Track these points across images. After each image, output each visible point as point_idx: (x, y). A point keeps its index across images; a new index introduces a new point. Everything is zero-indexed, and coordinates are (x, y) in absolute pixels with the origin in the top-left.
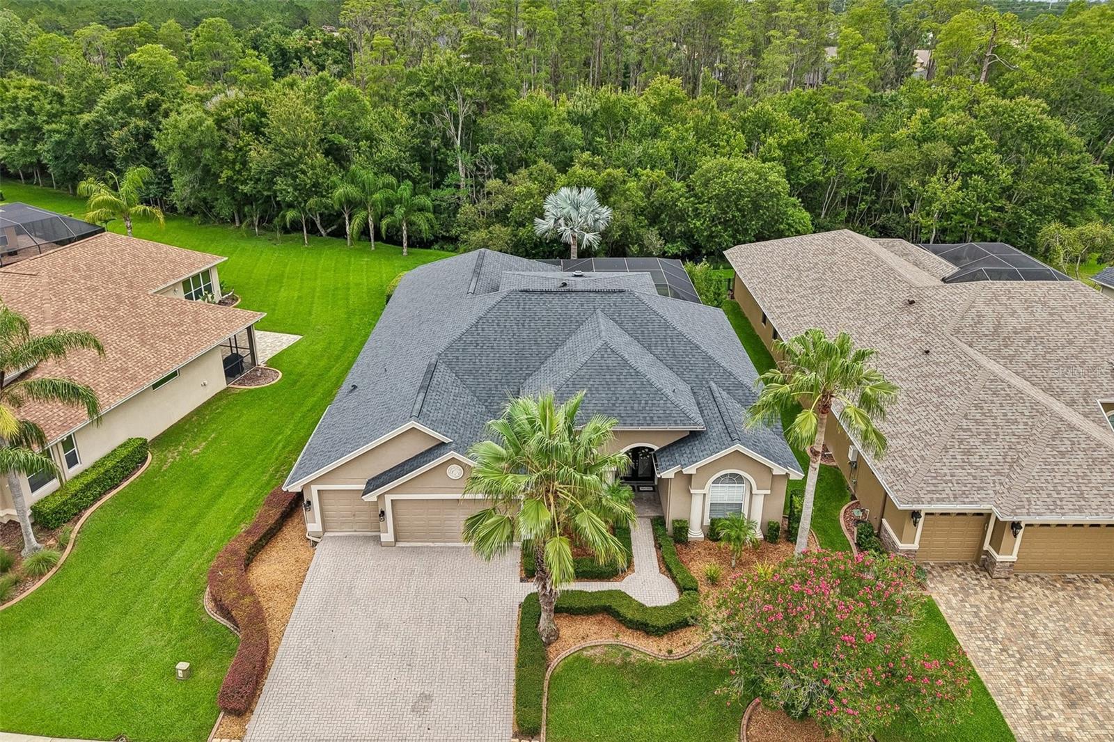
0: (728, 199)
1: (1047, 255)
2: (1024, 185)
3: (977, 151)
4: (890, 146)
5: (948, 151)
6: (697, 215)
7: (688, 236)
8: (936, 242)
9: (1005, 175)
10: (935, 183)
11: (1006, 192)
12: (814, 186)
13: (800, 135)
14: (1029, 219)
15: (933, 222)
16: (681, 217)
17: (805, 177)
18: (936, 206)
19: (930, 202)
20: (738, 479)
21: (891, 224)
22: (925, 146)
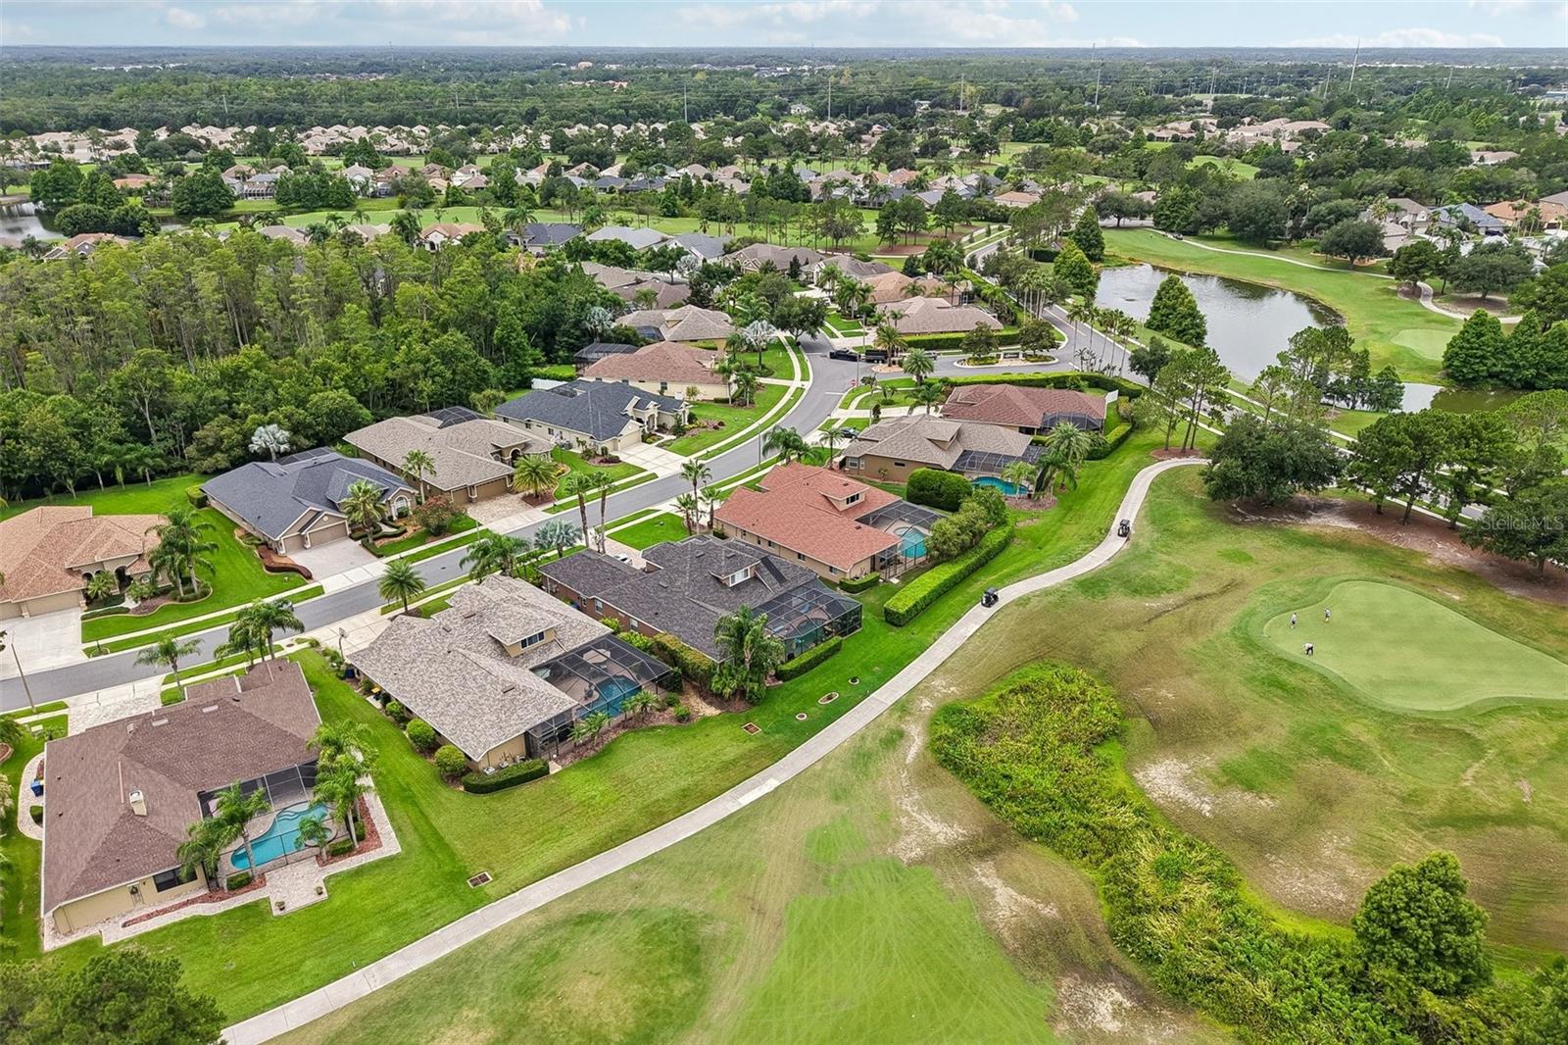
0: (331, 414)
1: (474, 408)
2: (458, 378)
3: (434, 366)
4: (394, 366)
5: (422, 367)
6: (318, 425)
7: (316, 435)
8: (431, 410)
9: (448, 375)
10: (421, 384)
11: (453, 381)
12: (363, 394)
13: (348, 371)
14: (465, 392)
15: (426, 401)
16: (310, 426)
17: (358, 391)
18: (425, 394)
19: (422, 392)
20: (401, 499)
21: (407, 404)
22: (412, 366)
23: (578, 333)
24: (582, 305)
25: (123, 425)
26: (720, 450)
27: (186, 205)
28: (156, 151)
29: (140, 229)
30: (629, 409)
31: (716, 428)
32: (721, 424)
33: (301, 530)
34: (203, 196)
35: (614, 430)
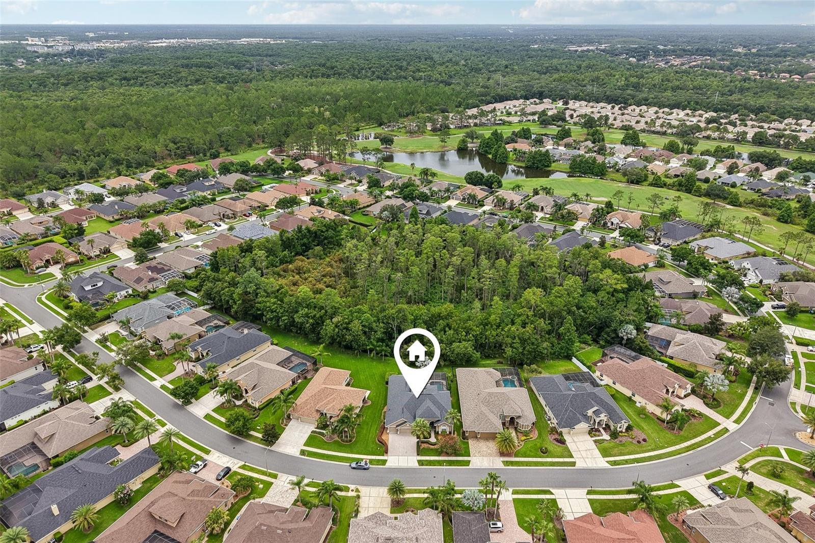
20: (445, 426)
23: (613, 335)
24: (622, 322)
25: (384, 333)
26: (627, 462)
27: (530, 164)
28: (544, 121)
29: (493, 186)
30: (590, 412)
31: (639, 442)
32: (644, 440)
33: (397, 426)
34: (538, 161)
35: (571, 425)
